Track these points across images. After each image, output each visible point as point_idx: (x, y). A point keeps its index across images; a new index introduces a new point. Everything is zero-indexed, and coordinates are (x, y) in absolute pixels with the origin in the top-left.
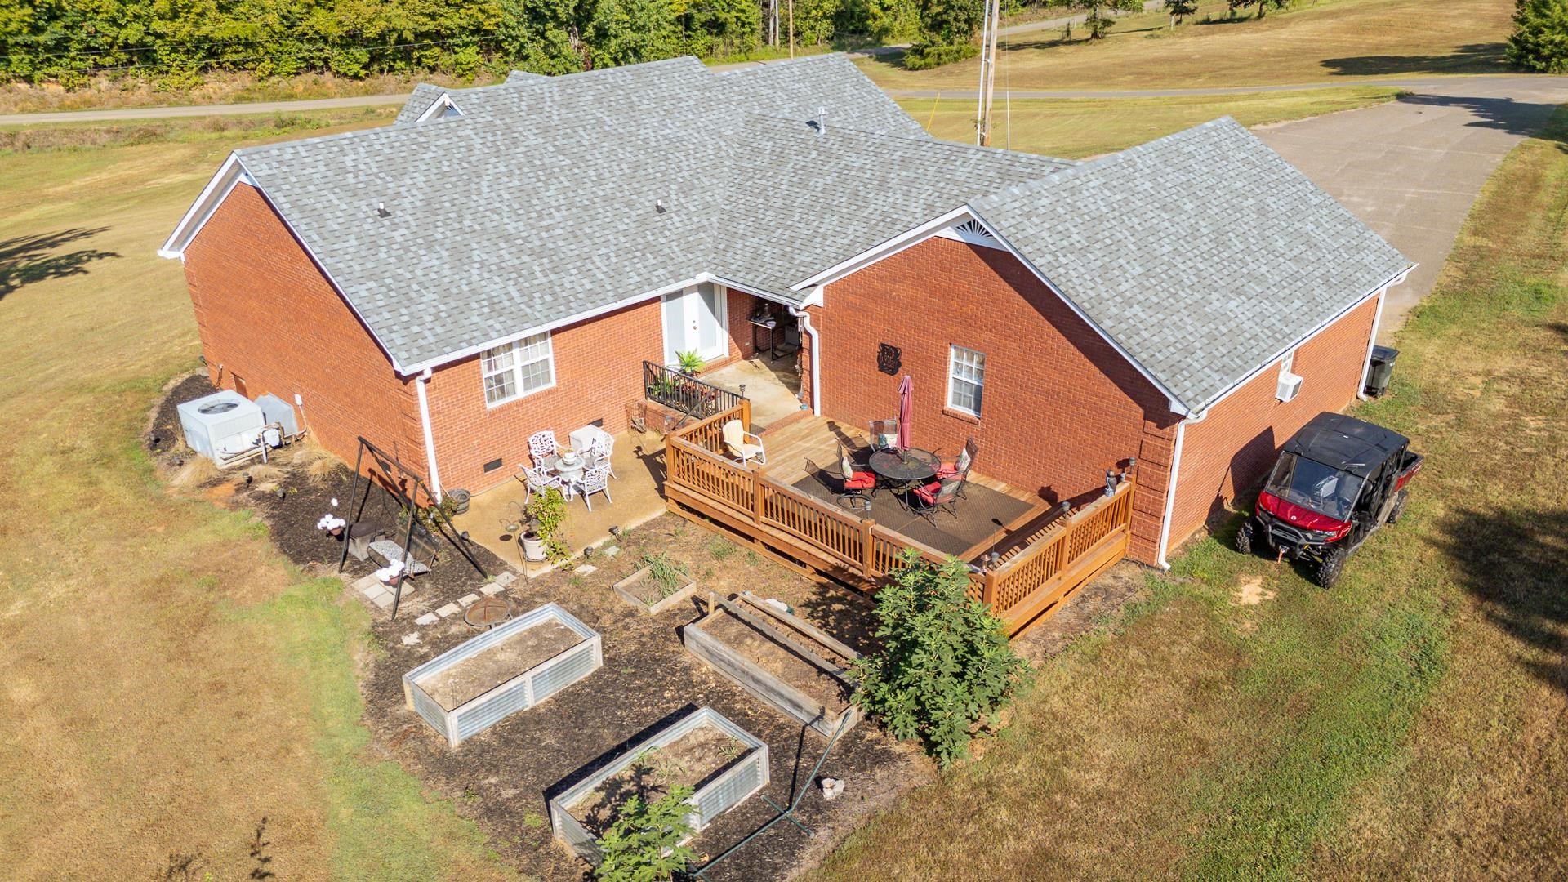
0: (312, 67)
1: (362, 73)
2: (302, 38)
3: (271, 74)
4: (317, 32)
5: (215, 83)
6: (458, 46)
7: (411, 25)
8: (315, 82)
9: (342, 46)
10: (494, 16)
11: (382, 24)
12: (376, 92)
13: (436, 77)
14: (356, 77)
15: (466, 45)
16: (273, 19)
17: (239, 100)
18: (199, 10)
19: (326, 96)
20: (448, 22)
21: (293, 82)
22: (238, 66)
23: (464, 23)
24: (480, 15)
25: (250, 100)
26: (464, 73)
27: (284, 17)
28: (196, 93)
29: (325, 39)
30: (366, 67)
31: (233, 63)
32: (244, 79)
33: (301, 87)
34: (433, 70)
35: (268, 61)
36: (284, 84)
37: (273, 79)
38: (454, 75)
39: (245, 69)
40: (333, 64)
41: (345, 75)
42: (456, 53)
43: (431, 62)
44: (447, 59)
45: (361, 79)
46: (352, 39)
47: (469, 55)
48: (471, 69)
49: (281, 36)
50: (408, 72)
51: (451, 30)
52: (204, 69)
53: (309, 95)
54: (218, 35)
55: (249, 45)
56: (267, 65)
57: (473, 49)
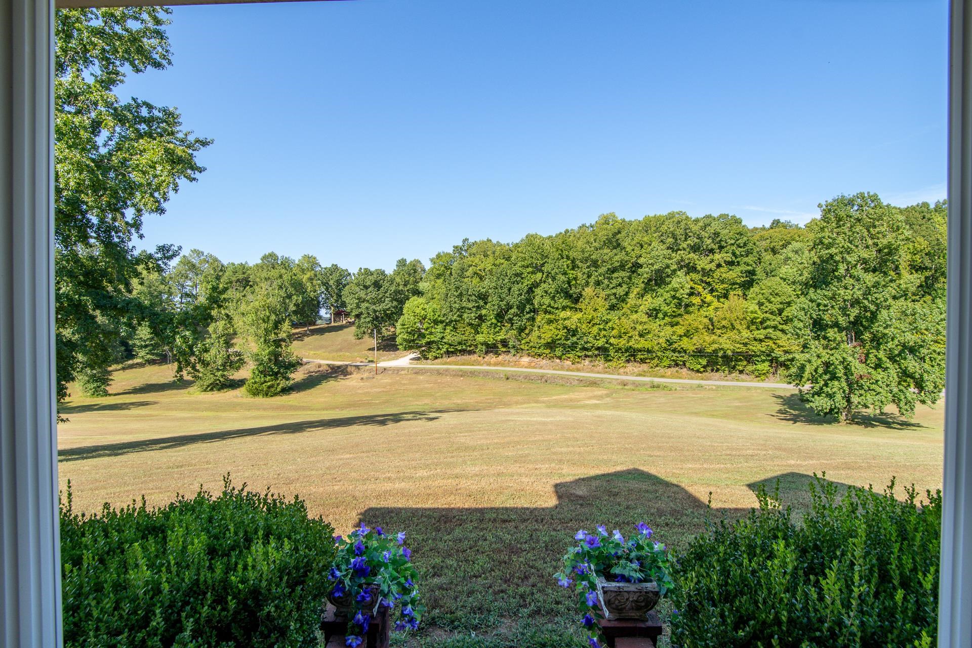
0: (677, 365)
1: (702, 369)
2: (674, 351)
3: (657, 366)
4: (682, 348)
5: (630, 367)
6: (758, 361)
7: (732, 347)
8: (677, 371)
9: (694, 356)
10: (782, 347)
11: (715, 346)
12: (708, 379)
13: (743, 376)
14: (698, 371)
15: (763, 361)
16: (662, 341)
17: (640, 375)
18: (630, 335)
19: (680, 378)
20: (754, 348)
21: (666, 370)
22: (643, 361)
23: (763, 349)
24: (773, 345)
25: (644, 376)
26: (759, 375)
27: (667, 340)
28: (622, 370)
29: (685, 352)
30: (704, 367)
31: (641, 359)
32: (645, 367)
33: (670, 373)
34: (741, 372)
35: (656, 359)
36: (662, 370)
37: (658, 368)
38: (753, 376)
39: (646, 363)
40: (688, 364)
41: (693, 369)
42: (756, 364)
43: (741, 368)
44: (750, 368)
45: (701, 372)
46: (700, 353)
47: (764, 366)
48: (764, 374)
49: (666, 349)
50: (727, 372)
51: (755, 352)
52: (628, 361)
53: (672, 377)
54: (636, 346)
55: (649, 351)
56: (656, 361)
57: (767, 364)
